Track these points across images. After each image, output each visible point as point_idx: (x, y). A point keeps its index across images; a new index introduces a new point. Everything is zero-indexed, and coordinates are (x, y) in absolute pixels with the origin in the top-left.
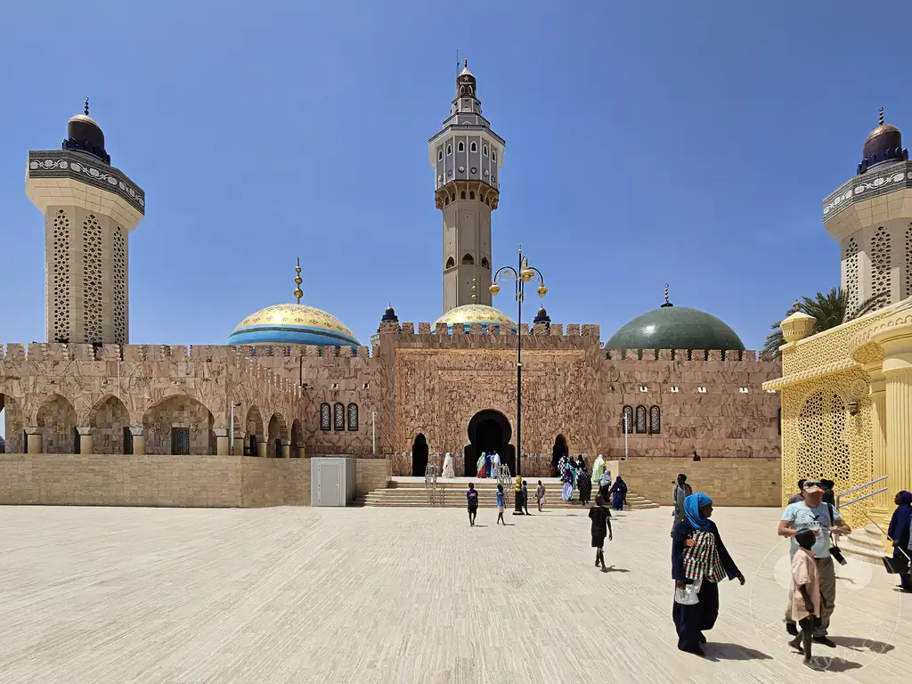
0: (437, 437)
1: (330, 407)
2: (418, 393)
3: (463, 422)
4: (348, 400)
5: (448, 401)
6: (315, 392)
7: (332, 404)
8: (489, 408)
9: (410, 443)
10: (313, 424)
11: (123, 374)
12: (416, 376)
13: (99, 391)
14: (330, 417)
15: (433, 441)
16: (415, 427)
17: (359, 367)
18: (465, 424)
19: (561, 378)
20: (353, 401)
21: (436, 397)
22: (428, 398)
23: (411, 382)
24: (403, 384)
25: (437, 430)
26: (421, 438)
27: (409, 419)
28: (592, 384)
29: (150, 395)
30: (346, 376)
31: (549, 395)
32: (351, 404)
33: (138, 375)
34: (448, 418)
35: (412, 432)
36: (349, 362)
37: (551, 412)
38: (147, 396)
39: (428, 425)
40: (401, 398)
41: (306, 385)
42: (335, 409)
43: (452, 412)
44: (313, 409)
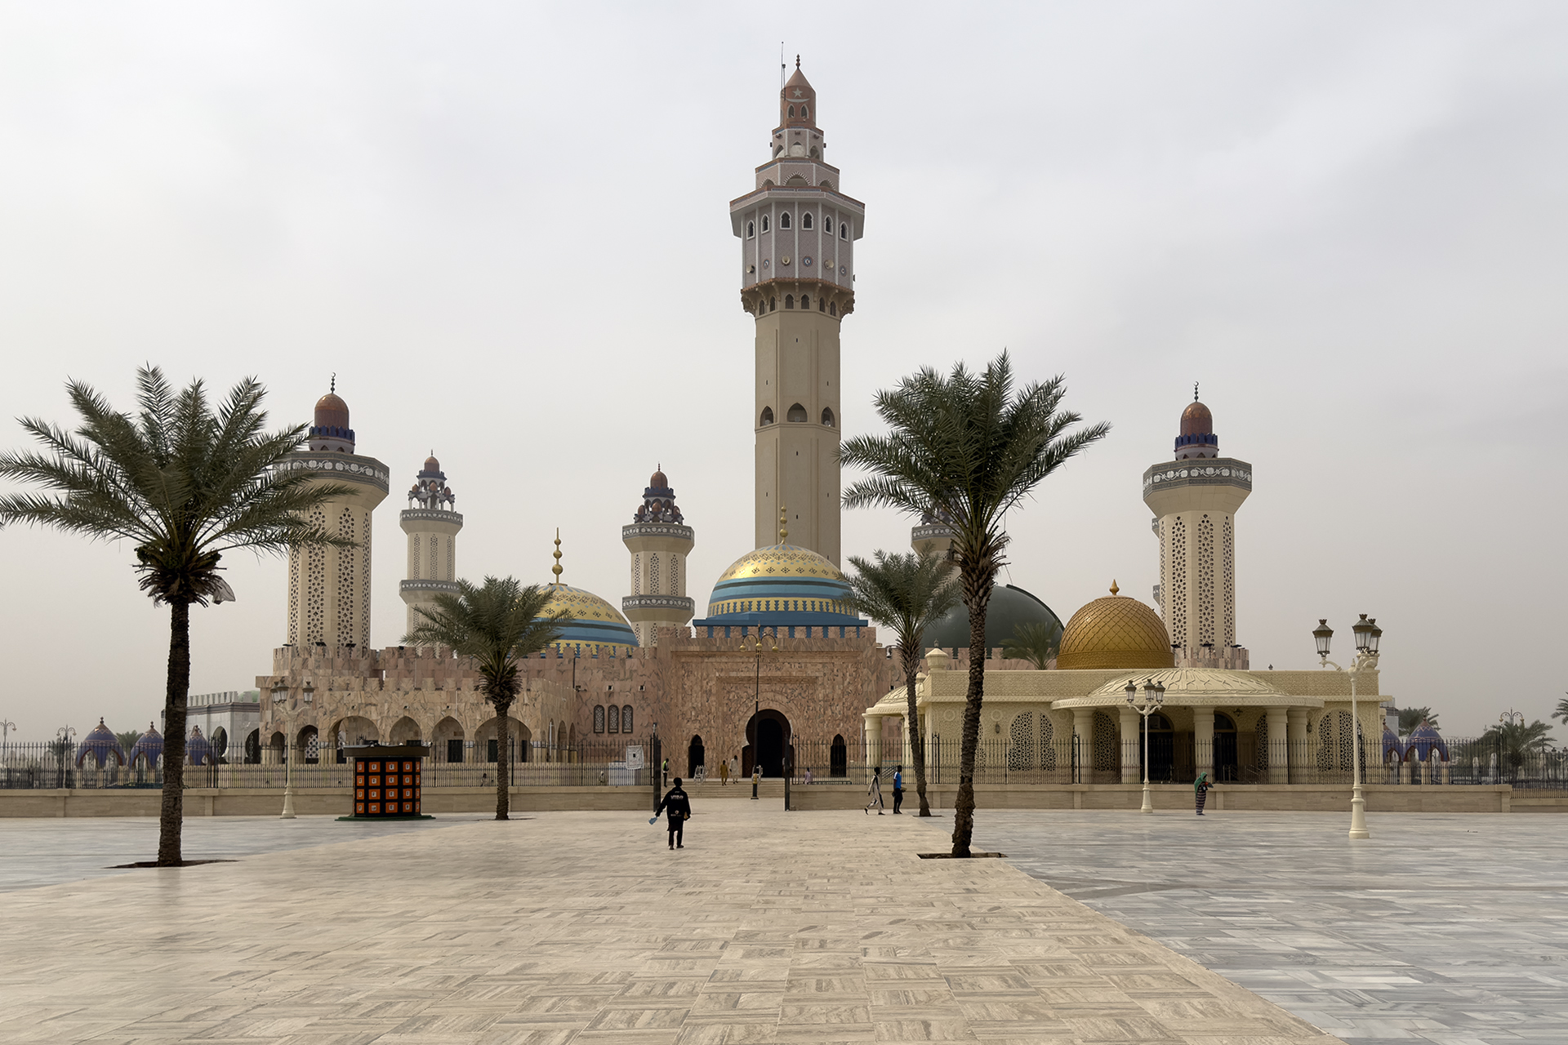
0: (714, 738)
1: (603, 709)
2: (694, 695)
3: (742, 723)
4: (622, 702)
5: (726, 702)
6: (588, 695)
7: (606, 707)
8: (768, 708)
9: (686, 745)
10: (586, 726)
11: (460, 701)
12: (692, 678)
13: (440, 715)
14: (603, 719)
15: (709, 743)
16: (693, 729)
17: (635, 668)
18: (744, 723)
19: (839, 679)
20: (627, 703)
21: (713, 698)
22: (705, 699)
23: (688, 683)
24: (680, 686)
25: (713, 730)
26: (696, 740)
27: (686, 721)
28: (868, 684)
29: (481, 716)
30: (622, 676)
31: (827, 695)
32: (625, 707)
33: (472, 701)
34: (726, 719)
35: (687, 734)
36: (625, 664)
37: (829, 712)
38: (478, 718)
39: (704, 727)
40: (677, 700)
41: (580, 687)
42: (609, 711)
43: (730, 713)
44: (588, 711)
